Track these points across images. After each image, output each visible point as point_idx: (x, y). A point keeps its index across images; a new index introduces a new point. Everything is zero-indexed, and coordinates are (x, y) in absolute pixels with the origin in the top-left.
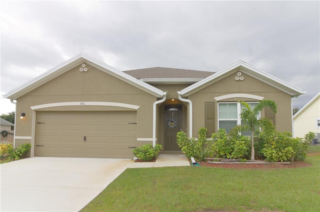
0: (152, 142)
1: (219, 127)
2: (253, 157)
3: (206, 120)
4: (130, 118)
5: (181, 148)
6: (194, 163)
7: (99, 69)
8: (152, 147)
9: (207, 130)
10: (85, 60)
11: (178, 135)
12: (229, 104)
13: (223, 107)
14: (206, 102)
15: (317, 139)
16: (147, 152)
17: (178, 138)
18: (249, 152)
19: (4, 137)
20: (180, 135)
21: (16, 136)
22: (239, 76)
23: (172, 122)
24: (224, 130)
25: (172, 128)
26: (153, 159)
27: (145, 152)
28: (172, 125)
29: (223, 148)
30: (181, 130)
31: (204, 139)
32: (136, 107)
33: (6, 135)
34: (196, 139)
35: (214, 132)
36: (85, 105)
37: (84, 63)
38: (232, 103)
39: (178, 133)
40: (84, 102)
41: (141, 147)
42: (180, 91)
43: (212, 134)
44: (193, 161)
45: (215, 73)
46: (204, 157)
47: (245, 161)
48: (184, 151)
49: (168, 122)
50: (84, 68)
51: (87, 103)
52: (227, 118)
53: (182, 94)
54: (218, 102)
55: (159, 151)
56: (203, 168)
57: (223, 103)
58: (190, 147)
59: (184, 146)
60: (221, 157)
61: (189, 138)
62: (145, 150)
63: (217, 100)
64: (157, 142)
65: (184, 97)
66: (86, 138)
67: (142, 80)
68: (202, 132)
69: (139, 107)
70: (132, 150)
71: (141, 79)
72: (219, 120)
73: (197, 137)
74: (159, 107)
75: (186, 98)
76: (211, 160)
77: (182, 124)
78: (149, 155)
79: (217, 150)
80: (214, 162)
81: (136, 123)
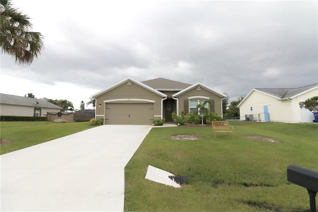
0: (161, 117)
1: (190, 110)
2: (202, 123)
3: (184, 108)
4: (151, 106)
7: (136, 84)
8: (161, 119)
9: (185, 112)
10: (130, 79)
12: (194, 100)
13: (192, 102)
14: (184, 100)
15: (249, 118)
18: (201, 121)
19: (59, 116)
20: (173, 114)
21: (96, 115)
22: (199, 89)
23: (169, 108)
24: (192, 112)
25: (169, 111)
26: (162, 125)
27: (158, 121)
28: (169, 109)
29: (191, 119)
30: (173, 112)
31: (183, 116)
32: (153, 101)
33: (61, 115)
34: (180, 116)
35: (188, 113)
36: (130, 100)
37: (130, 81)
38: (196, 100)
41: (156, 119)
42: (173, 95)
44: (179, 124)
45: (192, 85)
46: (183, 123)
47: (199, 125)
48: (175, 121)
49: (167, 108)
50: (129, 83)
52: (193, 107)
55: (164, 121)
56: (182, 126)
57: (192, 100)
58: (177, 119)
59: (175, 119)
60: (190, 123)
61: (177, 115)
63: (189, 99)
64: (163, 117)
66: (130, 115)
67: (156, 89)
68: (183, 113)
69: (155, 101)
70: (152, 121)
72: (190, 107)
74: (164, 101)
75: (176, 98)
76: (186, 124)
77: (174, 109)
78: (160, 122)
79: (188, 120)
81: (153, 109)
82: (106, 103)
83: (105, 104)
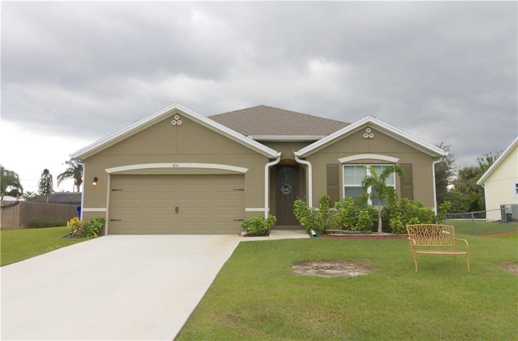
0: (264, 213)
1: (345, 194)
2: (380, 230)
3: (328, 186)
4: (236, 183)
5: (299, 220)
6: (314, 235)
7: (196, 123)
8: (264, 219)
9: (331, 198)
10: (179, 110)
11: (295, 204)
12: (356, 166)
13: (349, 171)
14: (328, 165)
15: (511, 214)
16: (260, 224)
17: (296, 208)
18: (375, 223)
20: (297, 204)
21: (84, 207)
22: (368, 134)
23: (286, 187)
24: (351, 198)
25: (285, 195)
26: (266, 233)
27: (257, 224)
28: (286, 191)
29: (347, 219)
30: (298, 198)
31: (326, 209)
32: (243, 170)
34: (317, 209)
35: (338, 201)
36: (179, 167)
37: (177, 114)
38: (360, 165)
39: (295, 202)
40: (177, 164)
41: (251, 219)
42: (296, 151)
43: (335, 203)
44: (313, 233)
46: (325, 228)
47: (370, 233)
48: (303, 222)
49: (281, 188)
50: (177, 121)
51: (182, 165)
52: (354, 184)
53: (300, 155)
54: (343, 164)
55: (272, 223)
56: (323, 239)
57: (349, 165)
58: (309, 218)
59: (302, 217)
60: (344, 228)
61: (308, 207)
62: (257, 222)
63: (342, 162)
64: (270, 213)
65: (301, 158)
66: (179, 208)
67: (251, 137)
68: (324, 200)
69: (248, 169)
70: (241, 223)
71: (249, 136)
72: (344, 185)
73: (318, 207)
74: (272, 169)
75: (304, 159)
76: (333, 232)
77: (299, 190)
78: (261, 227)
79: (340, 221)
80: (336, 235)
81: (243, 190)
82: (113, 176)
83: (109, 177)
